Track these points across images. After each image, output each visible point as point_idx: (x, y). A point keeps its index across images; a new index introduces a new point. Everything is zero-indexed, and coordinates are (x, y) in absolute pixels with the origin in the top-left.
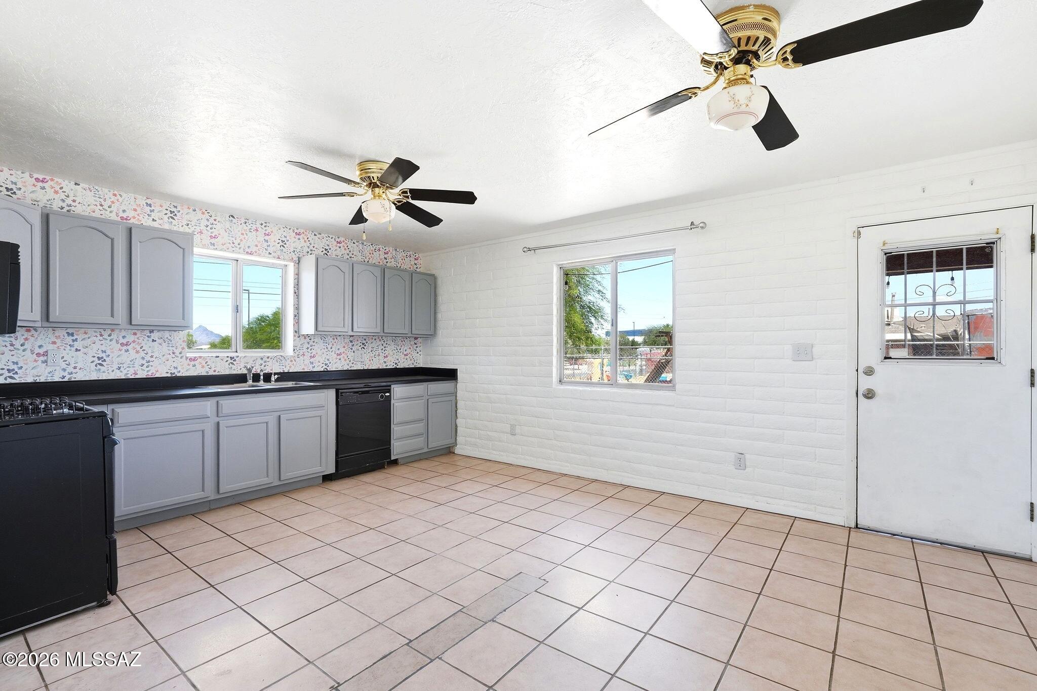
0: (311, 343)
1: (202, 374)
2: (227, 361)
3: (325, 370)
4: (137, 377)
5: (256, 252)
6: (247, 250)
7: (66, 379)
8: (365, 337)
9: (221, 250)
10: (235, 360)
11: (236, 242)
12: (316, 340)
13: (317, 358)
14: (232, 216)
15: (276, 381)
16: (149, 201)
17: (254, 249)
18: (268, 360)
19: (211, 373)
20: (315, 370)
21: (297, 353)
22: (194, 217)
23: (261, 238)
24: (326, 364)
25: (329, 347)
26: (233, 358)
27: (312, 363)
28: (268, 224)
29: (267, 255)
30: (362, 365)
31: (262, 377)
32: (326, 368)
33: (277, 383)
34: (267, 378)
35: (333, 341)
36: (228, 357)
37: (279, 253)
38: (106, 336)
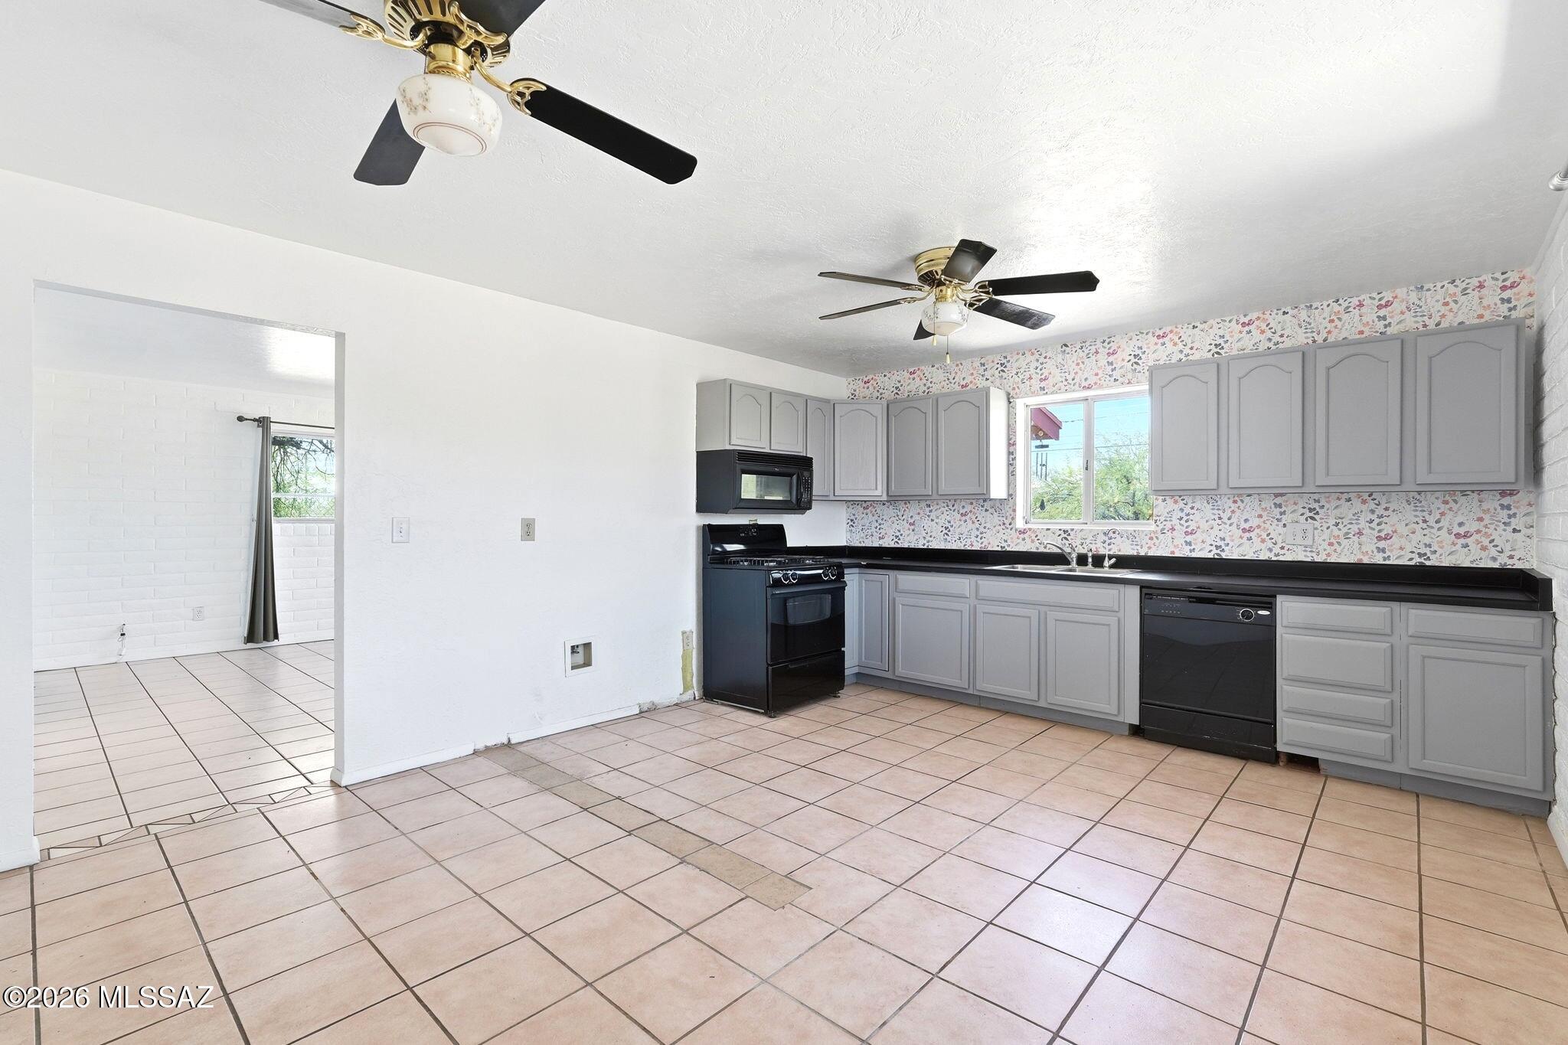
0: (1187, 510)
1: (1032, 550)
2: (1059, 535)
3: (1216, 557)
4: (973, 548)
5: (1096, 383)
6: (1084, 384)
7: (925, 547)
8: (1316, 497)
9: (1052, 393)
10: (1069, 535)
11: (1070, 378)
12: (1196, 505)
13: (1199, 536)
14: (1066, 346)
15: (1111, 567)
16: (983, 361)
17: (1092, 380)
18: (1113, 536)
19: (1042, 550)
20: (1194, 555)
21: (1161, 526)
22: (1023, 362)
23: (1103, 359)
24: (1217, 547)
25: (1225, 517)
26: (1067, 531)
27: (1189, 544)
28: (1112, 339)
29: (1112, 383)
30: (1309, 554)
31: (1090, 560)
32: (1218, 554)
33: (1113, 570)
34: (1098, 561)
35: (1234, 507)
36: (1060, 530)
37: (1130, 376)
38: (951, 507)
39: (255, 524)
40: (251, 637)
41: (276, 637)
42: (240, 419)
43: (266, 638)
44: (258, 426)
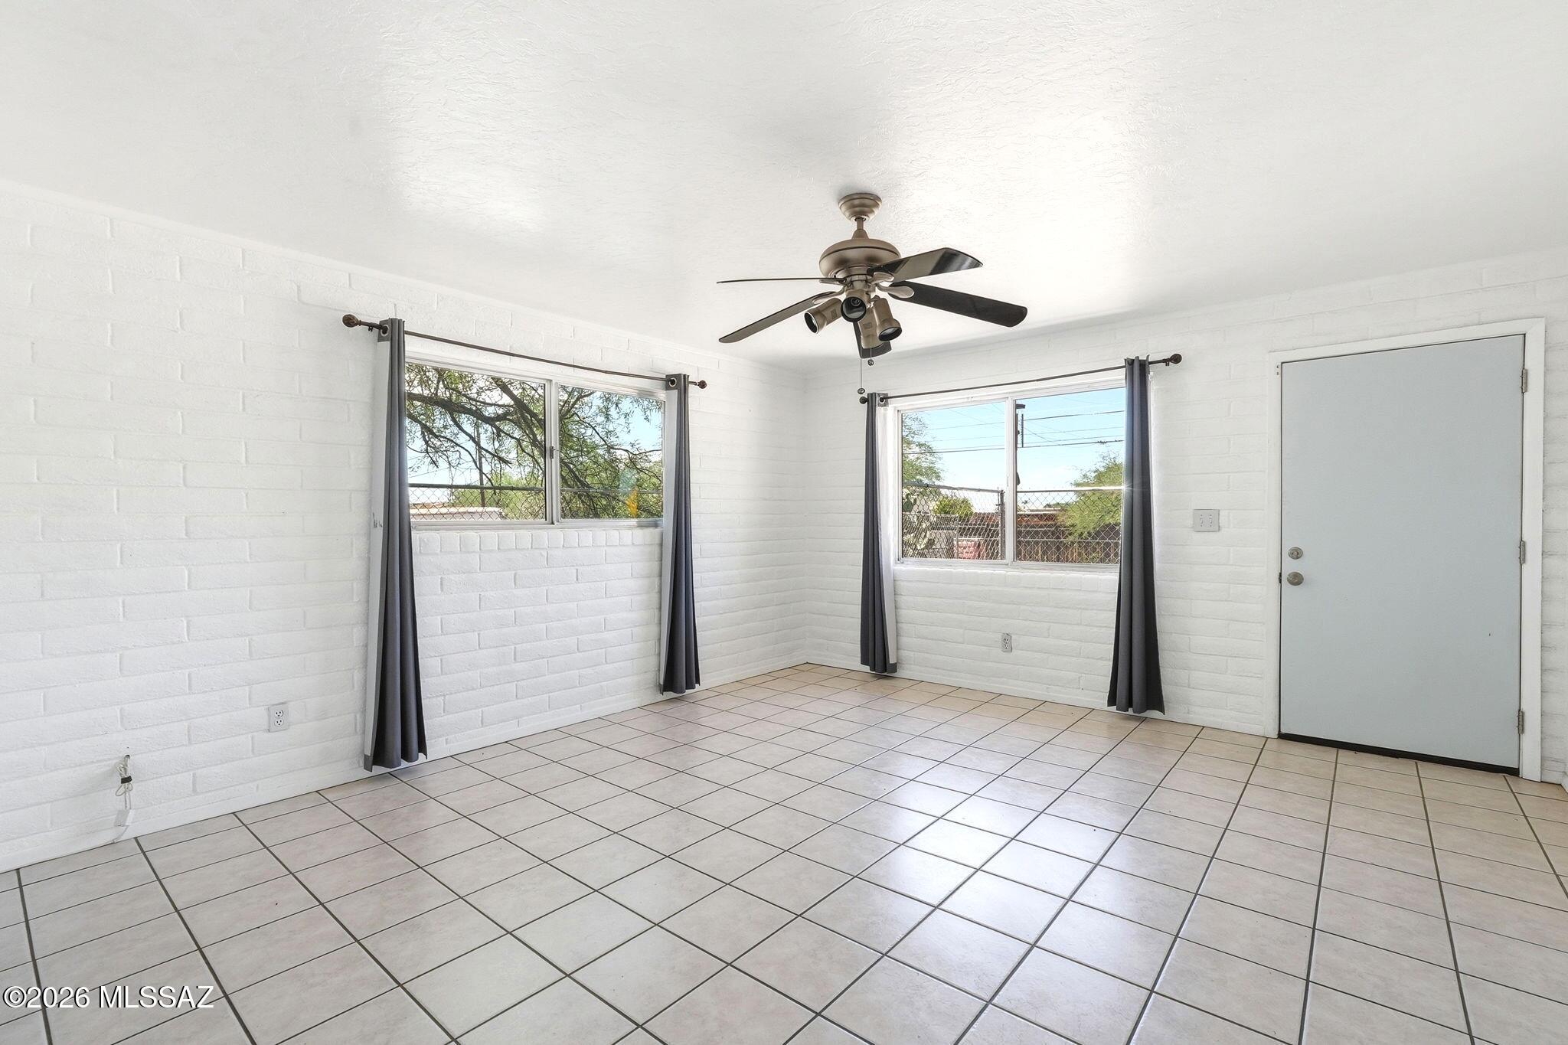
39: (379, 534)
40: (379, 755)
41: (422, 748)
42: (350, 321)
43: (406, 755)
44: (380, 339)
